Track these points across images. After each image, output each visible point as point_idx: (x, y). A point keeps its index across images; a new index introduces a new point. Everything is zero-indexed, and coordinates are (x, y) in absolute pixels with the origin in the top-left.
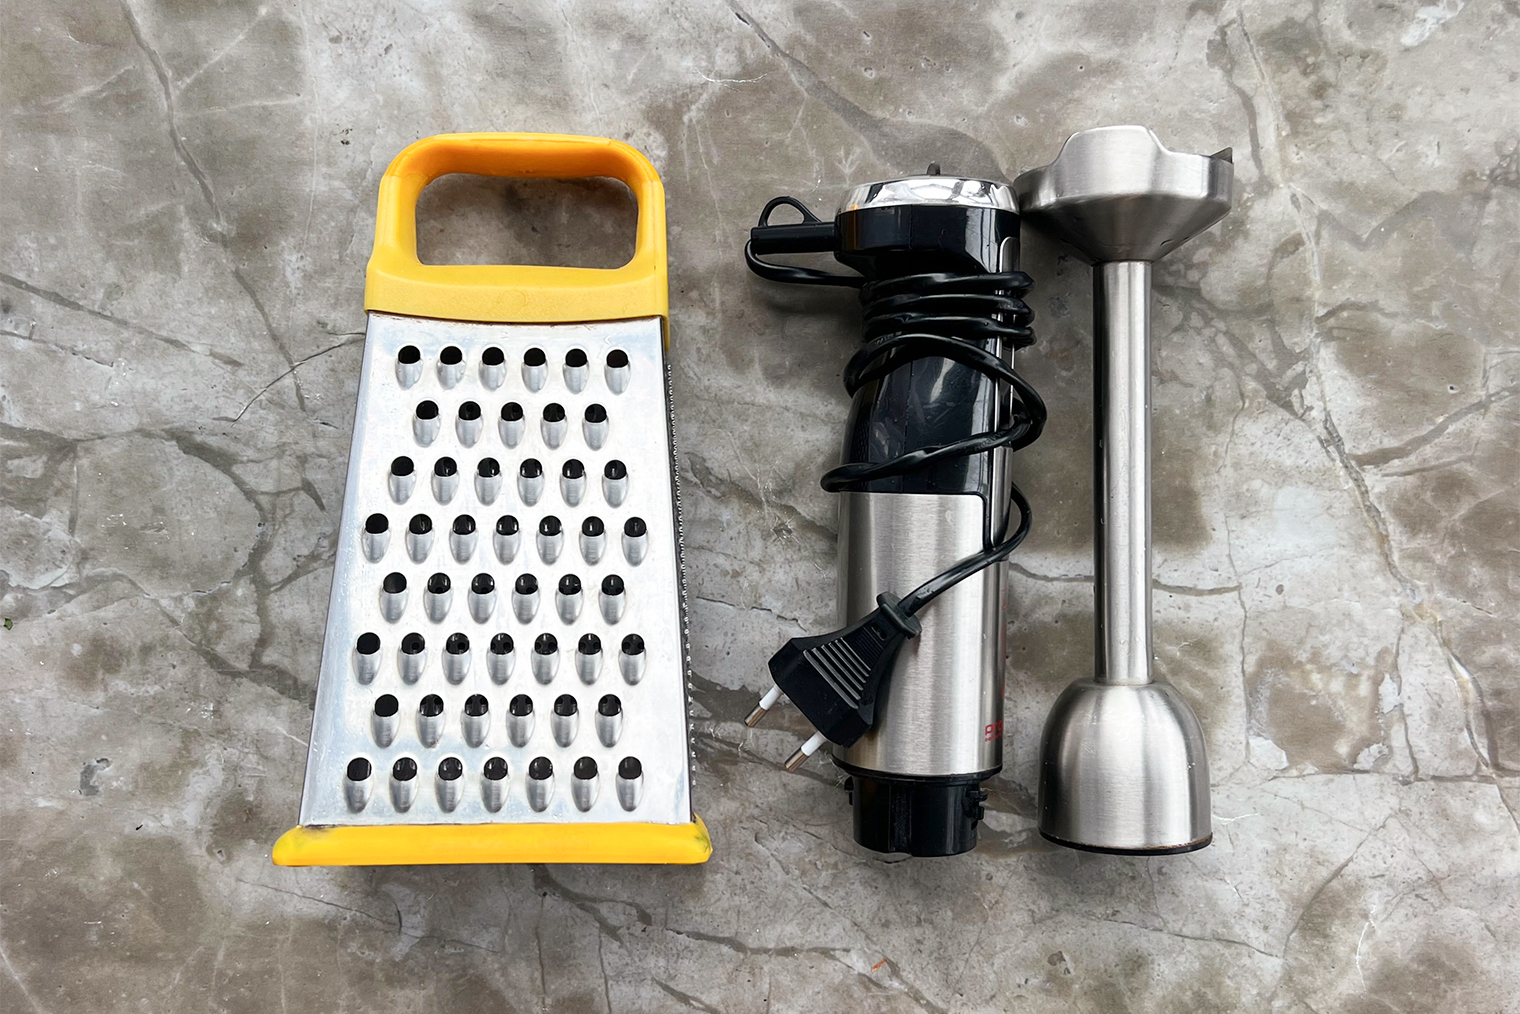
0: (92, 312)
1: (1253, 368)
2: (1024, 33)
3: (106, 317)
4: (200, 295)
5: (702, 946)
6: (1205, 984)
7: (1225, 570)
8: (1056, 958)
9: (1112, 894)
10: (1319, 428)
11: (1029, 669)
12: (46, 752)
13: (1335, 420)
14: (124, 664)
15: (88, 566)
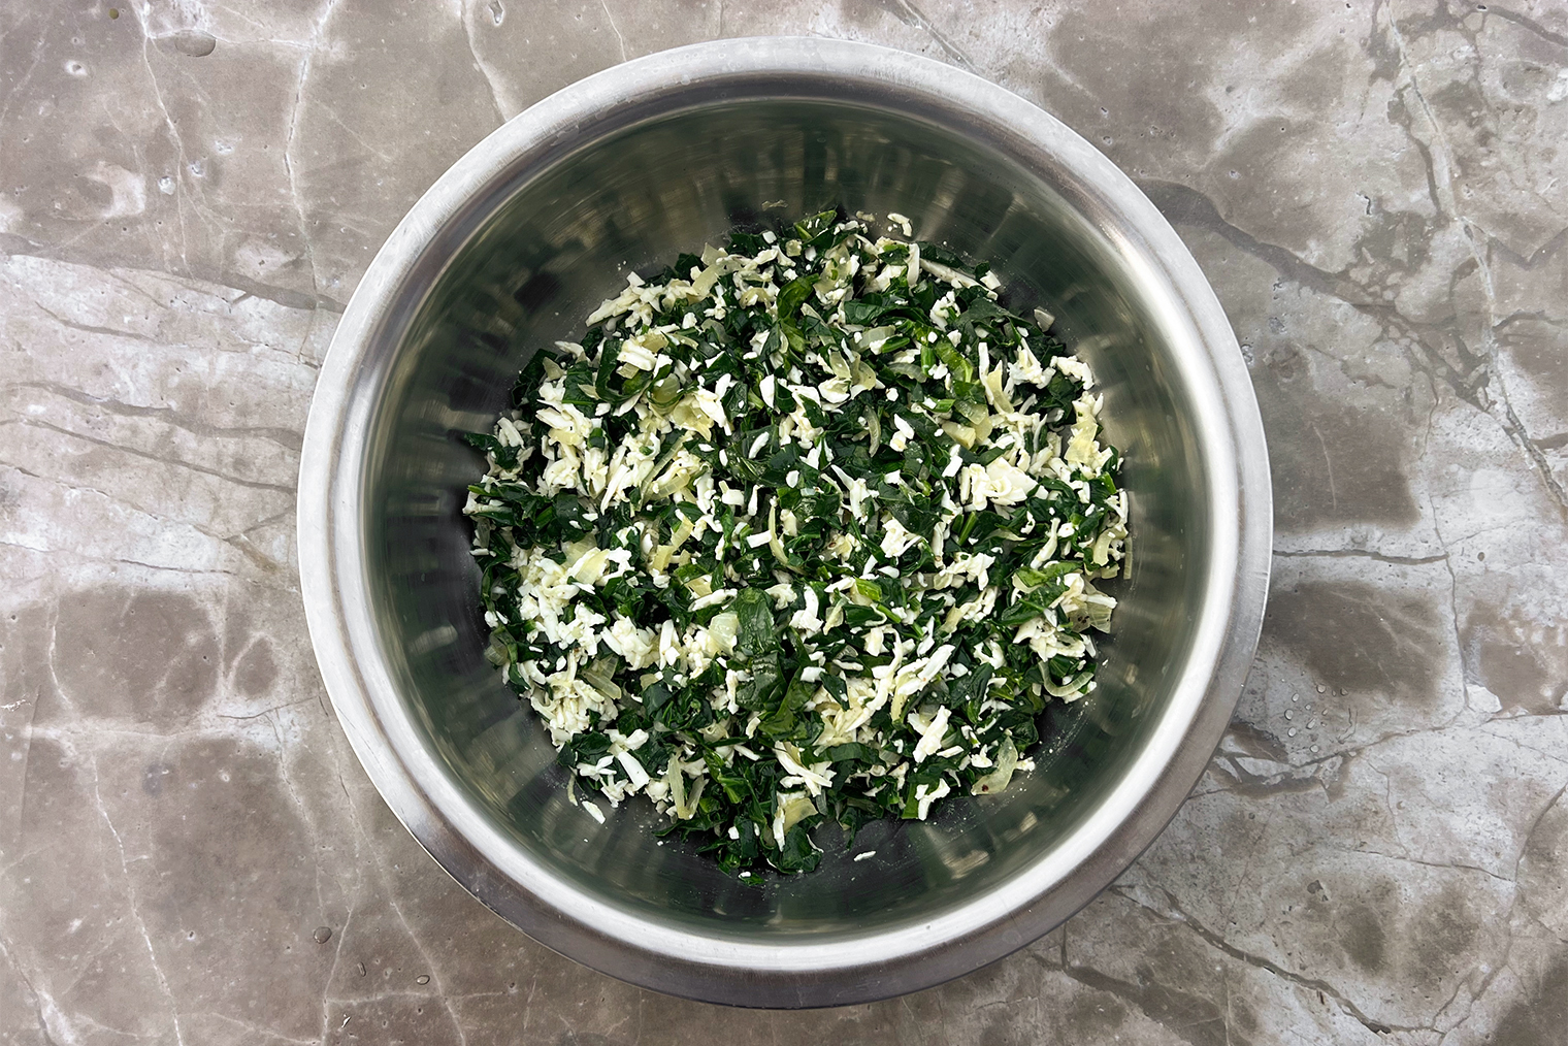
1: (1443, 371)
2: (1234, 103)
6: (1447, 906)
7: (1434, 541)
8: (1315, 887)
9: (1359, 827)
10: (1503, 419)
13: (1516, 411)
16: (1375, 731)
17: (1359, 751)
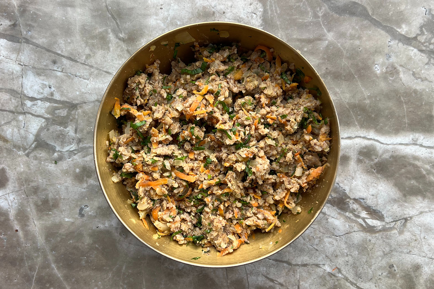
0: (81, 63)
3: (86, 65)
4: (116, 57)
5: (277, 264)
8: (391, 266)
9: (409, 245)
11: (381, 174)
12: (68, 203)
14: (93, 175)
15: (81, 144)
16: (418, 211)
17: (411, 218)
